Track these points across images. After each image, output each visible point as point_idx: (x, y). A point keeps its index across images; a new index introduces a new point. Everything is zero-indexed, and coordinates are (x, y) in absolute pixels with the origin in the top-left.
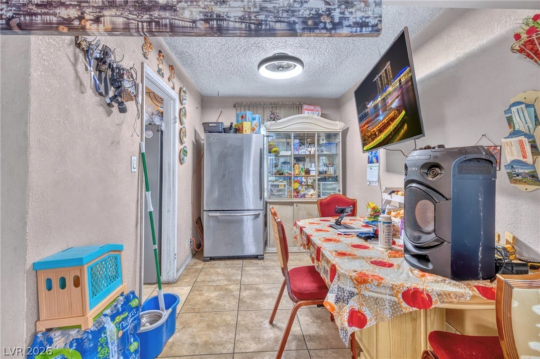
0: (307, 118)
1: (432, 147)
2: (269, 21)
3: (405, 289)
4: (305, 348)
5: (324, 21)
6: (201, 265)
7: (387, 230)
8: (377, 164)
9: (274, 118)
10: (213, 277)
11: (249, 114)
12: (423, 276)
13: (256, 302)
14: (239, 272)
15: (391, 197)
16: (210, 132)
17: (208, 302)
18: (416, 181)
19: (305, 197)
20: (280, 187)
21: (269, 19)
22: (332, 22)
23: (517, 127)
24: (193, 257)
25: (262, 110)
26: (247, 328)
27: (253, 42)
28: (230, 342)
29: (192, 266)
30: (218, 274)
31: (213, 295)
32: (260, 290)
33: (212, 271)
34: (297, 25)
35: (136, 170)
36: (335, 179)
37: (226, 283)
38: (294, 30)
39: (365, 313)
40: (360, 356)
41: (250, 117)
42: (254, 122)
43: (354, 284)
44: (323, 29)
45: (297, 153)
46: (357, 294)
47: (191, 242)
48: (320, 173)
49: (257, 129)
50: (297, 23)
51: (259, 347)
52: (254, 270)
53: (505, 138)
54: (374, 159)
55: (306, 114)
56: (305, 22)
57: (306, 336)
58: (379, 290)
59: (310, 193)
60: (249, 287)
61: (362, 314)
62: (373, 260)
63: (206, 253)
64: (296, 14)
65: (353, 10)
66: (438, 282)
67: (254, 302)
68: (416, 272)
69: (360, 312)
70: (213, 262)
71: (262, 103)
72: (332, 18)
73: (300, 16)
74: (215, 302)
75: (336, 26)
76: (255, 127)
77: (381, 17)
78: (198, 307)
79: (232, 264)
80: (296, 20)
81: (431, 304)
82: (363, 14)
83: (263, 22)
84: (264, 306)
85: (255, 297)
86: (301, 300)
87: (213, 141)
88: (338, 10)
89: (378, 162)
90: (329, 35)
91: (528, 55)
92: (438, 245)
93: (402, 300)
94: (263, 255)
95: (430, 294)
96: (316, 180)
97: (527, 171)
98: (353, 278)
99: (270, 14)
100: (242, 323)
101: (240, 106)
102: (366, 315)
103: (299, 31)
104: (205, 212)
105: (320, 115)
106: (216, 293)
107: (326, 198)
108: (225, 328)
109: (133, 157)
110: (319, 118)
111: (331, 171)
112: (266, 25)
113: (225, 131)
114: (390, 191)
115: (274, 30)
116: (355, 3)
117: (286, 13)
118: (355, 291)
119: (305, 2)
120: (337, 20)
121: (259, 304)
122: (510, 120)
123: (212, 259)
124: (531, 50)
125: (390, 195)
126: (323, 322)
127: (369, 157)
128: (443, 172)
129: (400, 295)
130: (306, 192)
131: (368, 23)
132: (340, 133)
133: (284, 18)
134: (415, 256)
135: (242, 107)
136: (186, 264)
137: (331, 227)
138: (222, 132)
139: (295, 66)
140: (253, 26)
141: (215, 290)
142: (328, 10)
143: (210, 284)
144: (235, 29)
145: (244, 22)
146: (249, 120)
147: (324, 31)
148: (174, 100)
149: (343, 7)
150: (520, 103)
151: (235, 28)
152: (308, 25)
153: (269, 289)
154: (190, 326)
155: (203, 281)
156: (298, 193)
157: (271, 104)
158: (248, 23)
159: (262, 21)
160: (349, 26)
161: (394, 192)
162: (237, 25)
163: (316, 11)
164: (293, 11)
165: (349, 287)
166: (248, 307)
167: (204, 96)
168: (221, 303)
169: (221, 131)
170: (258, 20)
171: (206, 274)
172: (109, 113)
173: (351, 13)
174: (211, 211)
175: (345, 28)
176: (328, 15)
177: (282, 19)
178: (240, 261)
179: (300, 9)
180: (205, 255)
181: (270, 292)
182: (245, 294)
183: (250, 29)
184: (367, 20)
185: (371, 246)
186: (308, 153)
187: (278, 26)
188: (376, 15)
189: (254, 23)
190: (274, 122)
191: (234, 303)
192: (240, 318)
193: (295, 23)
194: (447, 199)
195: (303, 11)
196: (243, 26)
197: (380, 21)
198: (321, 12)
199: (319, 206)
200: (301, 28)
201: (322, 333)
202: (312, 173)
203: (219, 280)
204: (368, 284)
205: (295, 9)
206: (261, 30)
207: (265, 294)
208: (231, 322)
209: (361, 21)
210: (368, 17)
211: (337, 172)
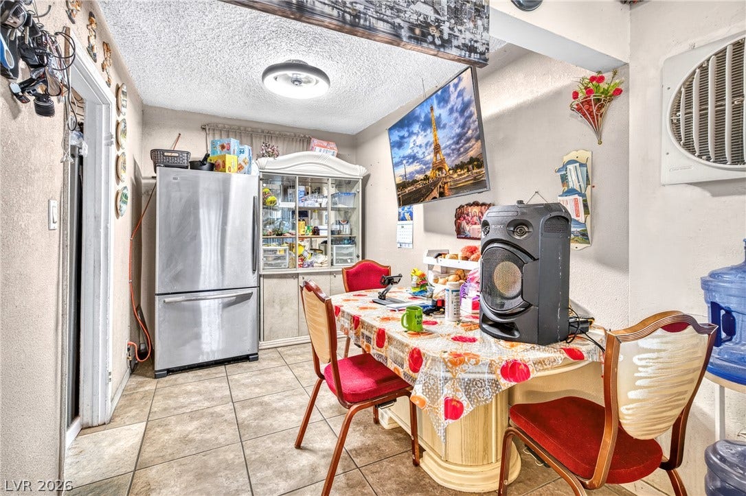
0: (319, 157)
1: (481, 203)
2: (369, 16)
3: (504, 363)
4: (355, 467)
5: (432, 34)
6: (150, 385)
7: (456, 299)
8: (411, 222)
9: (272, 154)
10: (182, 400)
11: (234, 143)
12: (512, 346)
13: (267, 422)
14: (225, 384)
15: (438, 262)
16: (166, 166)
17: (185, 440)
18: (502, 240)
19: (313, 266)
20: (278, 253)
21: (369, 13)
22: (441, 38)
23: (571, 185)
24: (131, 374)
25: (249, 139)
26: (264, 462)
27: (263, 36)
28: (243, 490)
29: (134, 389)
30: (188, 393)
31: (191, 427)
32: (267, 404)
33: (176, 390)
34: (403, 30)
35: (56, 226)
36: (351, 240)
37: (207, 404)
38: (398, 36)
39: (460, 400)
40: (422, 457)
41: (236, 148)
42: (243, 156)
43: (447, 366)
44: (431, 43)
45: (302, 205)
46: (451, 379)
47: (129, 349)
48: (333, 232)
49: (246, 167)
50: (403, 28)
51: (292, 483)
52: (248, 378)
53: (559, 196)
54: (407, 216)
55: (317, 151)
56: (411, 30)
57: (351, 451)
58: (478, 369)
59: (320, 261)
60: (247, 403)
61: (458, 402)
62: (453, 336)
63: (160, 365)
64: (402, 15)
65: (462, 28)
66: (527, 350)
67: (263, 422)
68: (502, 342)
69: (455, 400)
70: (174, 377)
71: (249, 129)
72: (441, 32)
73: (407, 19)
74: (198, 437)
75: (446, 43)
76: (243, 164)
77: (488, 44)
78: (170, 451)
79: (208, 374)
80: (402, 24)
81: (530, 375)
82: (472, 36)
83: (362, 15)
84: (280, 425)
85: (262, 415)
86: (355, 403)
87: (174, 181)
88: (447, 24)
89: (412, 219)
90: (436, 53)
91: (584, 115)
92: (523, 311)
93: (500, 376)
94: (257, 354)
95: (527, 364)
96: (329, 242)
97: (579, 230)
98: (446, 360)
99: (371, 6)
100: (253, 457)
101: (214, 130)
102: (463, 402)
103: (404, 39)
104: (157, 297)
105: (335, 154)
106: (195, 424)
107: (354, 266)
108: (228, 472)
109: (52, 202)
110: (334, 158)
111: (346, 230)
112: (366, 20)
113: (195, 165)
114: (436, 254)
115: (375, 29)
116: (465, 20)
117: (390, 11)
118: (449, 375)
119: (413, 2)
120: (446, 37)
121: (271, 425)
122: (564, 179)
123: (170, 371)
124: (588, 110)
125: (435, 259)
126: (365, 427)
127: (399, 213)
128: (531, 230)
129: (499, 371)
130: (313, 259)
131: (476, 48)
132: (360, 181)
133: (387, 16)
134: (496, 325)
135: (216, 132)
136: (123, 386)
137: (374, 302)
138: (187, 168)
139: (317, 82)
140: (348, 17)
141: (192, 419)
142: (437, 20)
143: (181, 411)
144: (323, 14)
145: (336, 8)
146: (234, 153)
147: (432, 47)
148: (108, 105)
149: (453, 21)
150: (575, 162)
151: (322, 12)
152: (414, 33)
153: (280, 400)
154: (165, 486)
155: (165, 409)
156: (302, 260)
157: (263, 132)
158: (341, 10)
159: (360, 12)
160: (458, 47)
161: (440, 255)
162: (327, 10)
163: (424, 18)
164: (399, 11)
165: (441, 372)
166: (255, 433)
167: (147, 106)
168: (208, 436)
169: (186, 165)
170: (355, 10)
171: (168, 397)
172: (15, 113)
173: (461, 31)
174: (169, 294)
175: (454, 49)
176: (438, 27)
177: (385, 17)
178: (222, 368)
179: (406, 9)
180: (158, 367)
181: (282, 404)
182: (244, 415)
183: (344, 21)
184: (476, 45)
185: (438, 320)
186: (317, 205)
187: (381, 25)
188: (484, 41)
189: (349, 13)
190: (271, 159)
191: (231, 433)
192: (248, 452)
193: (400, 27)
194: (535, 259)
195: (409, 13)
196: (335, 13)
197: (488, 49)
198: (429, 21)
199: (345, 276)
200: (407, 35)
201: (369, 442)
202: (323, 233)
203: (194, 403)
204: (465, 365)
205: (400, 7)
206: (357, 25)
207: (276, 409)
208: (237, 461)
209: (469, 44)
210: (476, 42)
211: (354, 231)
